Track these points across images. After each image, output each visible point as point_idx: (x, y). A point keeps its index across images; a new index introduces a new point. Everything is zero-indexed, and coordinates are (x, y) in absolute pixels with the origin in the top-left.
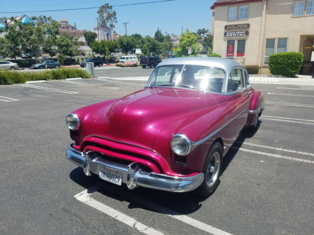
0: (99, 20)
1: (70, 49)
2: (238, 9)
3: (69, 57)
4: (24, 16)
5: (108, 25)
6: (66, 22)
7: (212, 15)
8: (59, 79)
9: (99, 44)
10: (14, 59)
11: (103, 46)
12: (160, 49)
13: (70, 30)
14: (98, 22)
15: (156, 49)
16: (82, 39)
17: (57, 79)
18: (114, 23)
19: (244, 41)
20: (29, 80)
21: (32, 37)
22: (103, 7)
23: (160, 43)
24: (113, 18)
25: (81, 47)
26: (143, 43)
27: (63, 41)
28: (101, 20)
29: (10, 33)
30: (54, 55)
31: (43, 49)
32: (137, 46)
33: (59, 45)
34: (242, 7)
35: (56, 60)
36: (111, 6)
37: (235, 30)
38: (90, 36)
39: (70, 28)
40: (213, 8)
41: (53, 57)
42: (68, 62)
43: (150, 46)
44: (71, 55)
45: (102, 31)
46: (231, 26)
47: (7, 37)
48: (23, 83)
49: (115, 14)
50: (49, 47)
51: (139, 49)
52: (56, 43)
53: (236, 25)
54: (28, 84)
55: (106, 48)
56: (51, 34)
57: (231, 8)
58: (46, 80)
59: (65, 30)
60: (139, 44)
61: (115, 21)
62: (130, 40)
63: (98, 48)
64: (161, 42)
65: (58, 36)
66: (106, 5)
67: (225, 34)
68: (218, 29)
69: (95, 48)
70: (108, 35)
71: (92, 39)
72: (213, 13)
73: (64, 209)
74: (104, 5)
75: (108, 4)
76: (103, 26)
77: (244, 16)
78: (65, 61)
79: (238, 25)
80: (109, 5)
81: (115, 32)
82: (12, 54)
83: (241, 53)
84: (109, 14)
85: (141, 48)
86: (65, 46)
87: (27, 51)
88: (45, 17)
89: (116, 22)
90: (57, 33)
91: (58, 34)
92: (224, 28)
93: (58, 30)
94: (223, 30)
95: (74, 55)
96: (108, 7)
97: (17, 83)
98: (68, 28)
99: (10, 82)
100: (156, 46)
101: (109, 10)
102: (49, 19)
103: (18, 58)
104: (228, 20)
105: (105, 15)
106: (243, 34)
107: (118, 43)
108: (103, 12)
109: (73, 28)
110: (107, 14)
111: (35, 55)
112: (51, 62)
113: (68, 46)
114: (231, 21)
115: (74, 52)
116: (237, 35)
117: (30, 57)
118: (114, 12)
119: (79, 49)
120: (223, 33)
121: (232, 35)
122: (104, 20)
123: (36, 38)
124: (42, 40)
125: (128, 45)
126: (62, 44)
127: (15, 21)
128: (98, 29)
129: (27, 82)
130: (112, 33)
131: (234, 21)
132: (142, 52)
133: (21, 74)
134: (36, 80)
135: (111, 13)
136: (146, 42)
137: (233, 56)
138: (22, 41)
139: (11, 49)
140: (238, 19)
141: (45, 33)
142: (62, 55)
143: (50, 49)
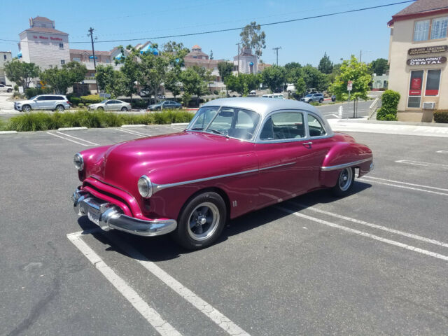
0: (241, 46)
1: (198, 87)
2: (431, 23)
3: (197, 96)
4: (148, 43)
5: (254, 51)
6: (199, 50)
7: (390, 33)
8: (162, 124)
9: (235, 78)
10: (129, 98)
11: (241, 82)
12: (324, 82)
13: (204, 60)
14: (239, 47)
15: (317, 83)
16: (216, 73)
17: (160, 124)
18: (261, 50)
19: (439, 72)
20: (126, 124)
21: (151, 71)
22: (248, 27)
23: (324, 75)
24: (260, 43)
25: (215, 83)
26: (298, 75)
27: (189, 75)
28: (244, 46)
29: (126, 65)
30: (179, 94)
31: (166, 85)
32: (289, 80)
33: (184, 81)
34: (437, 20)
35: (179, 100)
36: (259, 26)
37: (423, 56)
38: (225, 69)
39: (204, 58)
40: (391, 23)
41: (177, 97)
42: (194, 103)
43: (308, 80)
44: (199, 93)
45: (245, 61)
46: (417, 49)
47: (123, 70)
48: (119, 126)
49: (264, 36)
50: (172, 83)
51: (292, 84)
52: (180, 78)
53: (426, 49)
54: (125, 128)
55: (245, 84)
56: (175, 66)
57: (419, 23)
58: (146, 124)
59: (197, 61)
60: (293, 77)
61: (263, 46)
62: (279, 72)
63: (234, 84)
64: (327, 73)
65: (183, 69)
66: (252, 24)
67: (408, 62)
68: (397, 55)
69: (231, 84)
70: (251, 66)
71: (228, 73)
72: (392, 30)
73: (49, 243)
74: (250, 24)
75: (255, 23)
76: (246, 53)
77: (440, 32)
78: (190, 102)
79: (429, 48)
80: (256, 25)
81: (261, 61)
82: (128, 91)
83: (433, 90)
84: (256, 36)
85: (295, 82)
86: (192, 82)
87: (146, 88)
88: (174, 44)
89: (265, 47)
90: (182, 64)
91: (183, 66)
92: (407, 52)
93: (183, 61)
94: (405, 57)
95: (203, 95)
96: (255, 27)
97: (111, 126)
98: (200, 57)
99: (104, 124)
100: (317, 78)
101: (256, 31)
102: (179, 46)
103: (135, 97)
104: (414, 41)
105: (250, 39)
106: (436, 61)
107: (261, 76)
108: (248, 35)
109: (207, 57)
110: (252, 37)
111: (154, 94)
112: (171, 103)
113: (195, 81)
114: (419, 42)
115: (203, 91)
116: (427, 63)
117: (149, 96)
118: (263, 33)
119: (212, 86)
120: (405, 60)
121: (418, 64)
122: (248, 45)
123: (156, 71)
124: (164, 73)
125: (275, 79)
126: (188, 79)
127: (133, 50)
128: (238, 58)
129: (123, 126)
130: (258, 63)
131: (422, 41)
132: (296, 88)
133: (118, 116)
134: (135, 124)
135: (258, 35)
136: (302, 73)
137: (420, 94)
138: (139, 75)
139: (127, 85)
140: (429, 38)
141: (167, 65)
142: (187, 93)
143: (174, 86)
